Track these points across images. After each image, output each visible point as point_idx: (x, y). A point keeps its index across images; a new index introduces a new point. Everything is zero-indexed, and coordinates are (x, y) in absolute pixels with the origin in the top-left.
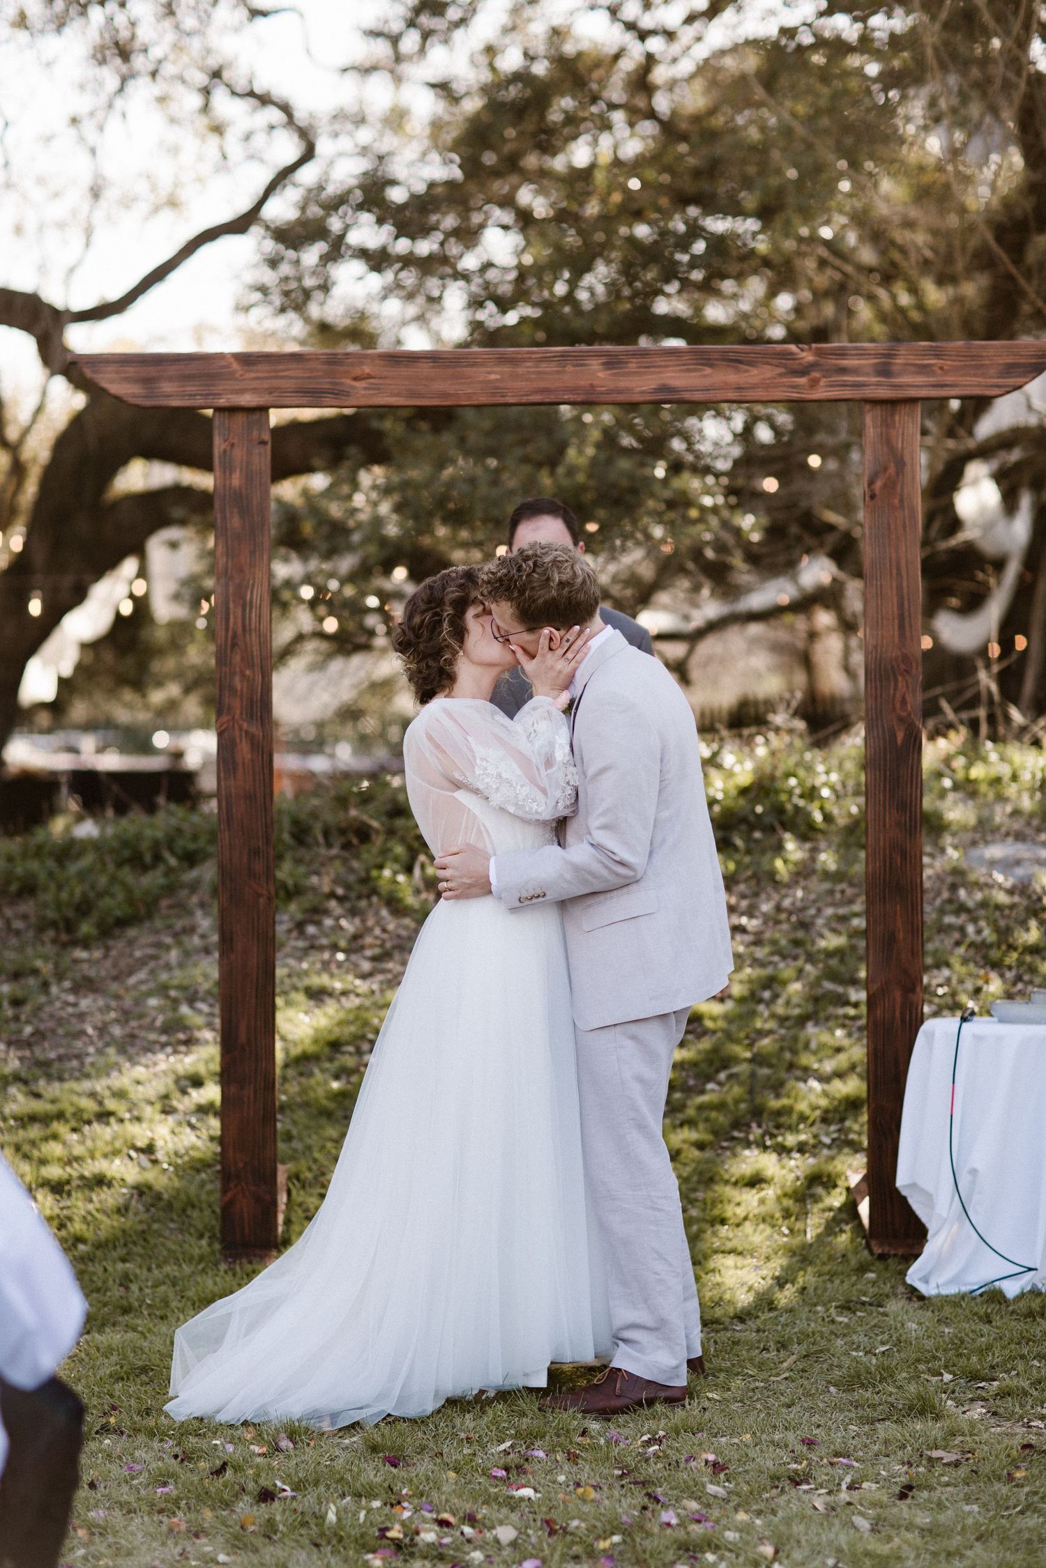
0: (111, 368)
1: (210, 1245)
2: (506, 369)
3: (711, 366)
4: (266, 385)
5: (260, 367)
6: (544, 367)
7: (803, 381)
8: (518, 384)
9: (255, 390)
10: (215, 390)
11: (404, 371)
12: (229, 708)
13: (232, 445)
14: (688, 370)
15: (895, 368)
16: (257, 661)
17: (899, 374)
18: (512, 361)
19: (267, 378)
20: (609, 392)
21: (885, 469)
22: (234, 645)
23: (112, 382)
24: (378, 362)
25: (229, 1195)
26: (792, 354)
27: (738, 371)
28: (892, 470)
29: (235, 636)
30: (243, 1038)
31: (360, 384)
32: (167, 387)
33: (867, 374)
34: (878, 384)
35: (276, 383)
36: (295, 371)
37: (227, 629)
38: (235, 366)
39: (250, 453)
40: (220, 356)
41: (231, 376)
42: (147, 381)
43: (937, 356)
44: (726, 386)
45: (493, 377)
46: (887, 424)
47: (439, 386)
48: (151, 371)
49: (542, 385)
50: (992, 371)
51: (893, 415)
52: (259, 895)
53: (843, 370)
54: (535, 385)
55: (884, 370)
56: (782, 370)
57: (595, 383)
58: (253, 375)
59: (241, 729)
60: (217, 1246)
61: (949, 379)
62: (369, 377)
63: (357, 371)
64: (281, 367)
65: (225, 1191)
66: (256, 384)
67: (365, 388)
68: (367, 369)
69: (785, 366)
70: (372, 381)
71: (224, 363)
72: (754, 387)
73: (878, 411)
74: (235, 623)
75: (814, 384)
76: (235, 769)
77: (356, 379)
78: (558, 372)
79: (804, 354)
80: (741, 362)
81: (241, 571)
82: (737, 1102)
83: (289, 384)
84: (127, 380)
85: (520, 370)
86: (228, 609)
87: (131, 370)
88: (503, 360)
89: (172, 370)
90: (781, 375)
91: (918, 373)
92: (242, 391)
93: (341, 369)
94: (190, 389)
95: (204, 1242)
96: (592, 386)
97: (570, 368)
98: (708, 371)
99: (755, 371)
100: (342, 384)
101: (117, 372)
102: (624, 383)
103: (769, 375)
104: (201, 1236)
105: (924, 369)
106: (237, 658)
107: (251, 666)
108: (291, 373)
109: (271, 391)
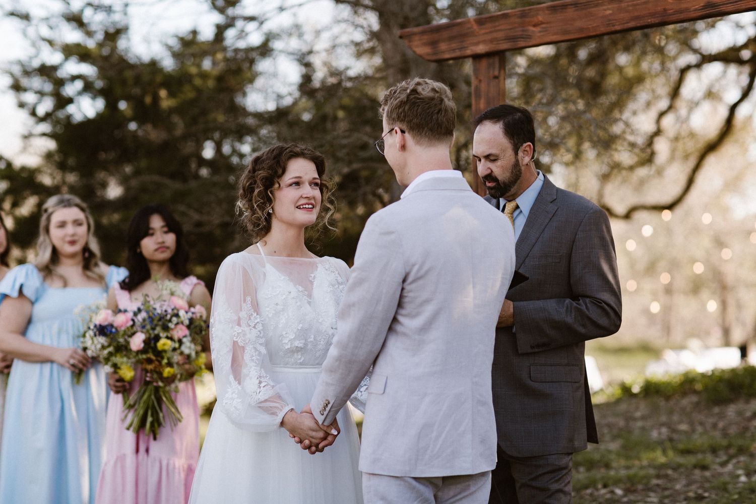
0: (417, 38)
2: (616, 5)
4: (489, 37)
5: (486, 26)
8: (622, 15)
9: (484, 42)
10: (465, 44)
11: (559, 16)
13: (480, 81)
19: (491, 32)
23: (417, 47)
24: (547, 12)
31: (537, 29)
32: (443, 47)
35: (495, 35)
36: (505, 24)
38: (475, 27)
39: (489, 84)
40: (467, 22)
41: (473, 34)
42: (434, 44)
45: (608, 12)
47: (579, 24)
48: (435, 36)
49: (636, 14)
58: (483, 31)
62: (542, 23)
63: (535, 20)
64: (497, 24)
66: (483, 38)
67: (540, 32)
68: (540, 18)
70: (544, 26)
71: (469, 26)
77: (535, 26)
78: (645, 3)
83: (500, 35)
84: (424, 44)
87: (425, 38)
89: (445, 34)
92: (477, 44)
93: (527, 20)
94: (454, 45)
96: (665, 10)
100: (527, 31)
101: (420, 40)
108: (502, 27)
109: (492, 41)
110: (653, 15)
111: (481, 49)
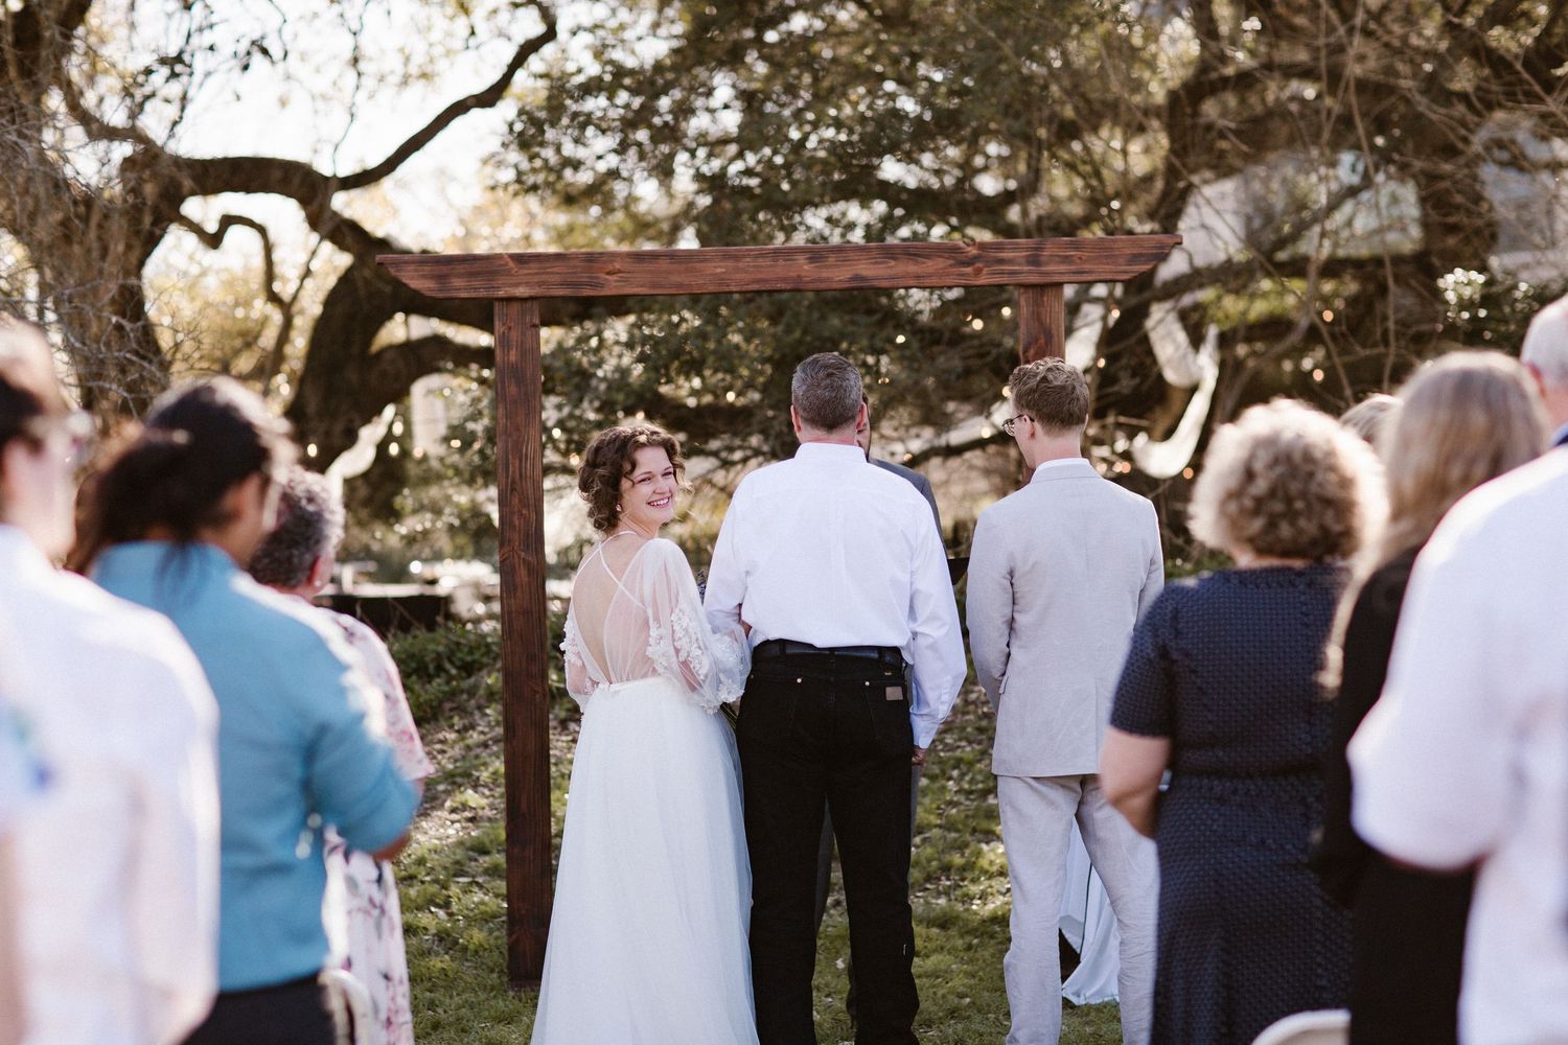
0: (412, 267)
1: (499, 977)
2: (730, 264)
3: (895, 259)
4: (535, 279)
5: (532, 265)
6: (761, 262)
7: (969, 270)
8: (738, 276)
9: (527, 284)
10: (495, 284)
11: (646, 266)
12: (510, 541)
13: (510, 328)
14: (876, 263)
15: (1043, 259)
16: (532, 502)
17: (1047, 264)
18: (736, 258)
19: (537, 274)
20: (813, 281)
21: (1037, 340)
22: (513, 490)
23: (412, 278)
24: (627, 259)
25: (514, 937)
26: (960, 248)
27: (917, 262)
28: (1042, 341)
29: (513, 482)
30: (524, 806)
31: (615, 277)
32: (457, 282)
33: (1019, 265)
34: (1029, 272)
35: (544, 278)
36: (559, 268)
37: (507, 477)
38: (511, 264)
39: (523, 333)
40: (499, 257)
41: (508, 273)
42: (441, 278)
43: (1077, 249)
44: (906, 276)
45: (719, 270)
46: (1037, 304)
47: (676, 279)
48: (445, 269)
49: (759, 276)
50: (1121, 260)
51: (1042, 296)
52: (536, 692)
53: (1001, 261)
54: (753, 276)
55: (1034, 261)
56: (952, 262)
57: (803, 274)
58: (526, 271)
59: (519, 557)
60: (505, 979)
61: (1087, 267)
62: (620, 271)
63: (610, 267)
64: (548, 265)
65: (510, 934)
66: (525, 279)
67: (617, 281)
68: (618, 266)
69: (954, 258)
70: (622, 275)
71: (502, 262)
72: (930, 276)
73: (1030, 293)
74: (514, 472)
75: (978, 272)
76: (515, 589)
77: (608, 273)
78: (771, 266)
79: (969, 249)
80: (919, 256)
81: (518, 429)
82: (929, 861)
83: (557, 278)
84: (424, 277)
85: (741, 265)
86: (507, 459)
87: (427, 269)
88: (726, 257)
89: (460, 269)
90: (951, 266)
91: (1062, 263)
92: (517, 285)
93: (597, 265)
94: (476, 284)
95: (495, 975)
96: (799, 276)
97: (781, 262)
98: (893, 263)
99: (930, 263)
100: (597, 278)
101: (416, 271)
102: (825, 274)
103: (942, 266)
104: (492, 971)
105: (1066, 260)
106: (516, 501)
107: (527, 506)
108: (556, 270)
109: (540, 284)
110: (784, 280)
111: (521, 291)
